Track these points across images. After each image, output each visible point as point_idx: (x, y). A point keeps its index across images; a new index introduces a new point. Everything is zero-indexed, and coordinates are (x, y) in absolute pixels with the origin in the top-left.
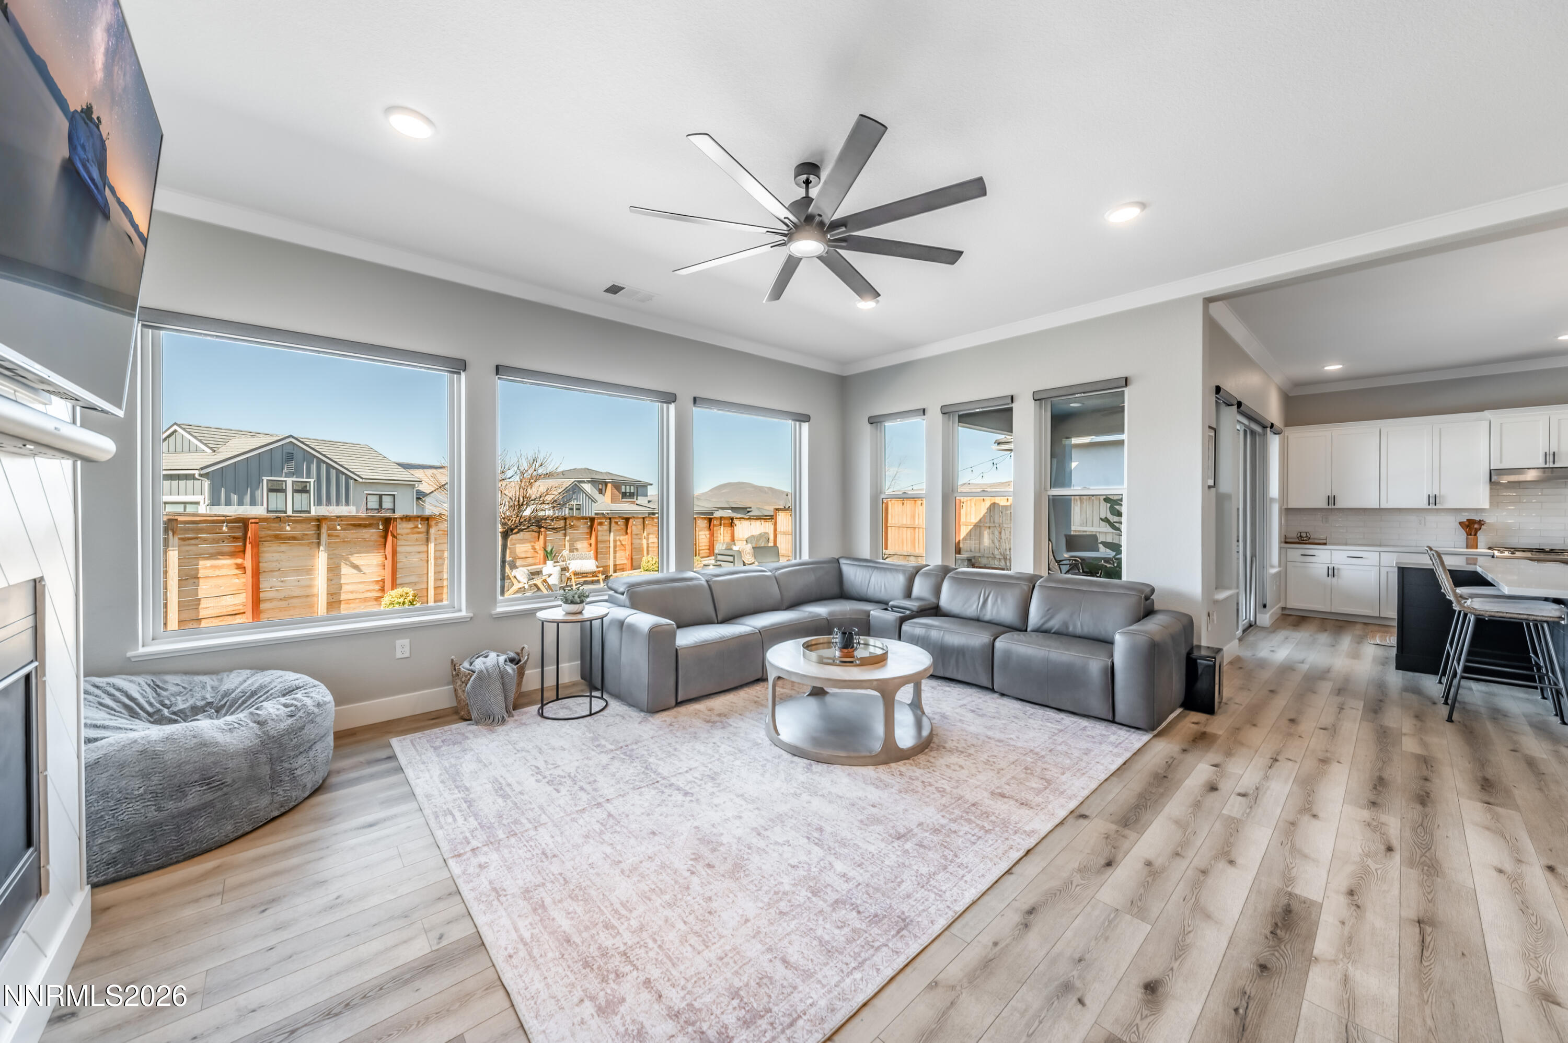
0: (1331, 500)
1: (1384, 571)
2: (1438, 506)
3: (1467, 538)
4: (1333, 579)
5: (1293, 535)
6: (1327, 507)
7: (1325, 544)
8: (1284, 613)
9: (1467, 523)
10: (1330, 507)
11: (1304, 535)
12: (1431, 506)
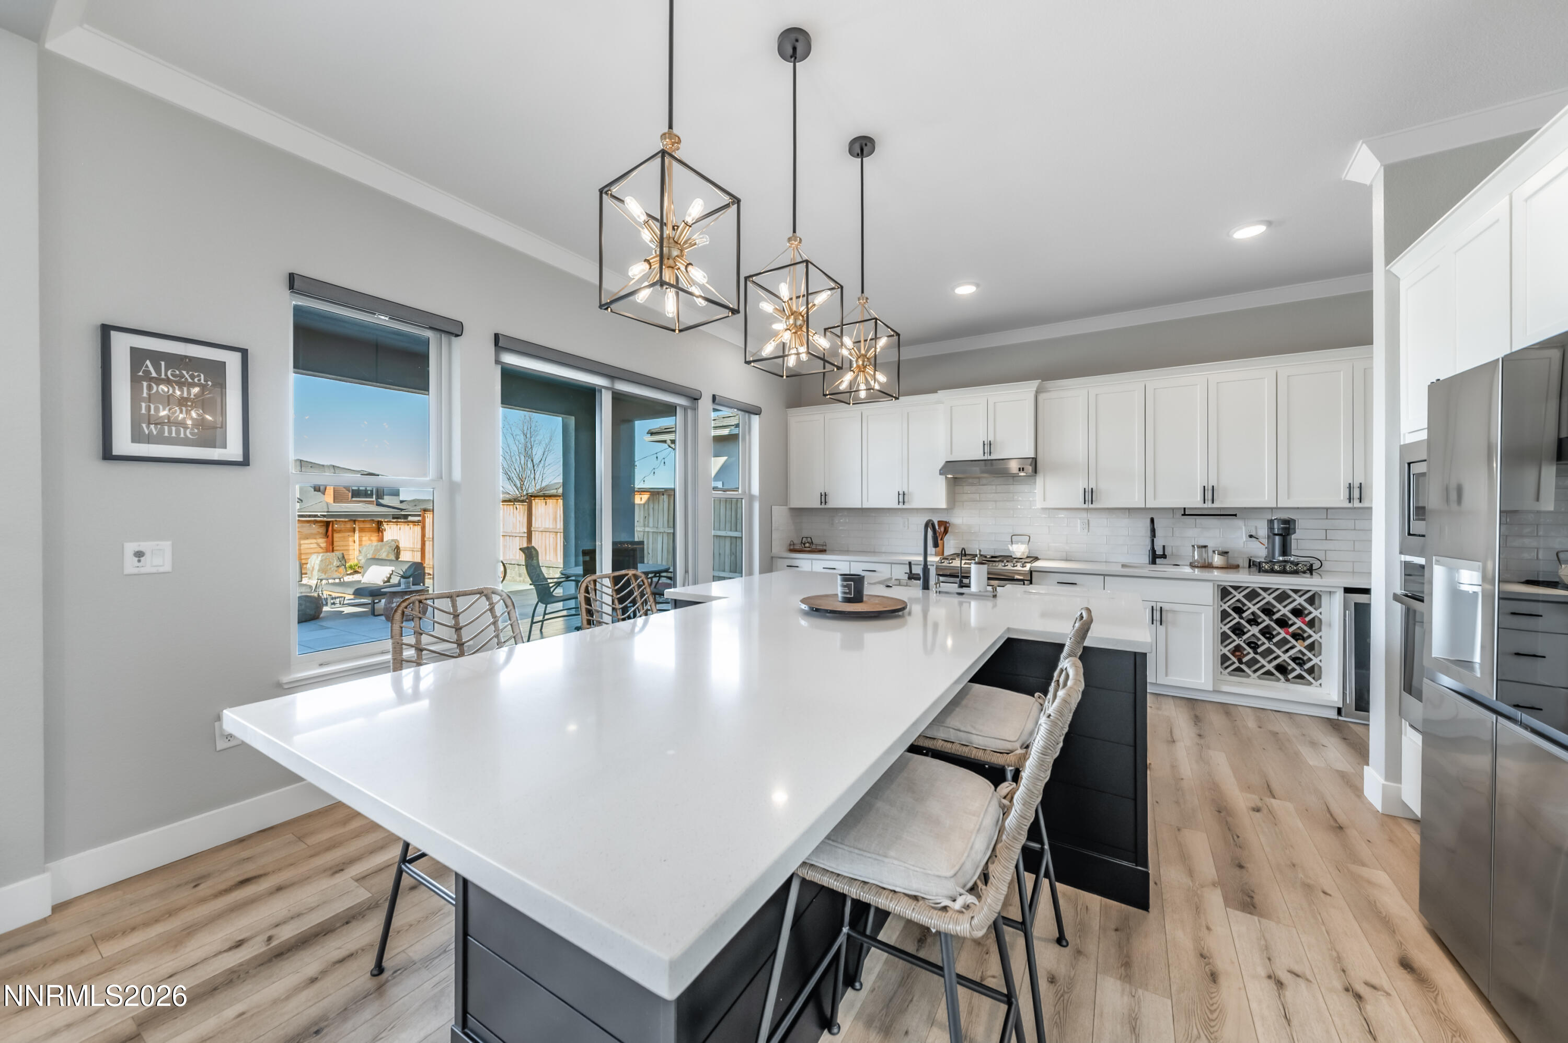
0: (824, 497)
2: (906, 506)
5: (798, 540)
6: (821, 506)
7: (824, 551)
10: (824, 507)
11: (806, 540)
12: (901, 506)
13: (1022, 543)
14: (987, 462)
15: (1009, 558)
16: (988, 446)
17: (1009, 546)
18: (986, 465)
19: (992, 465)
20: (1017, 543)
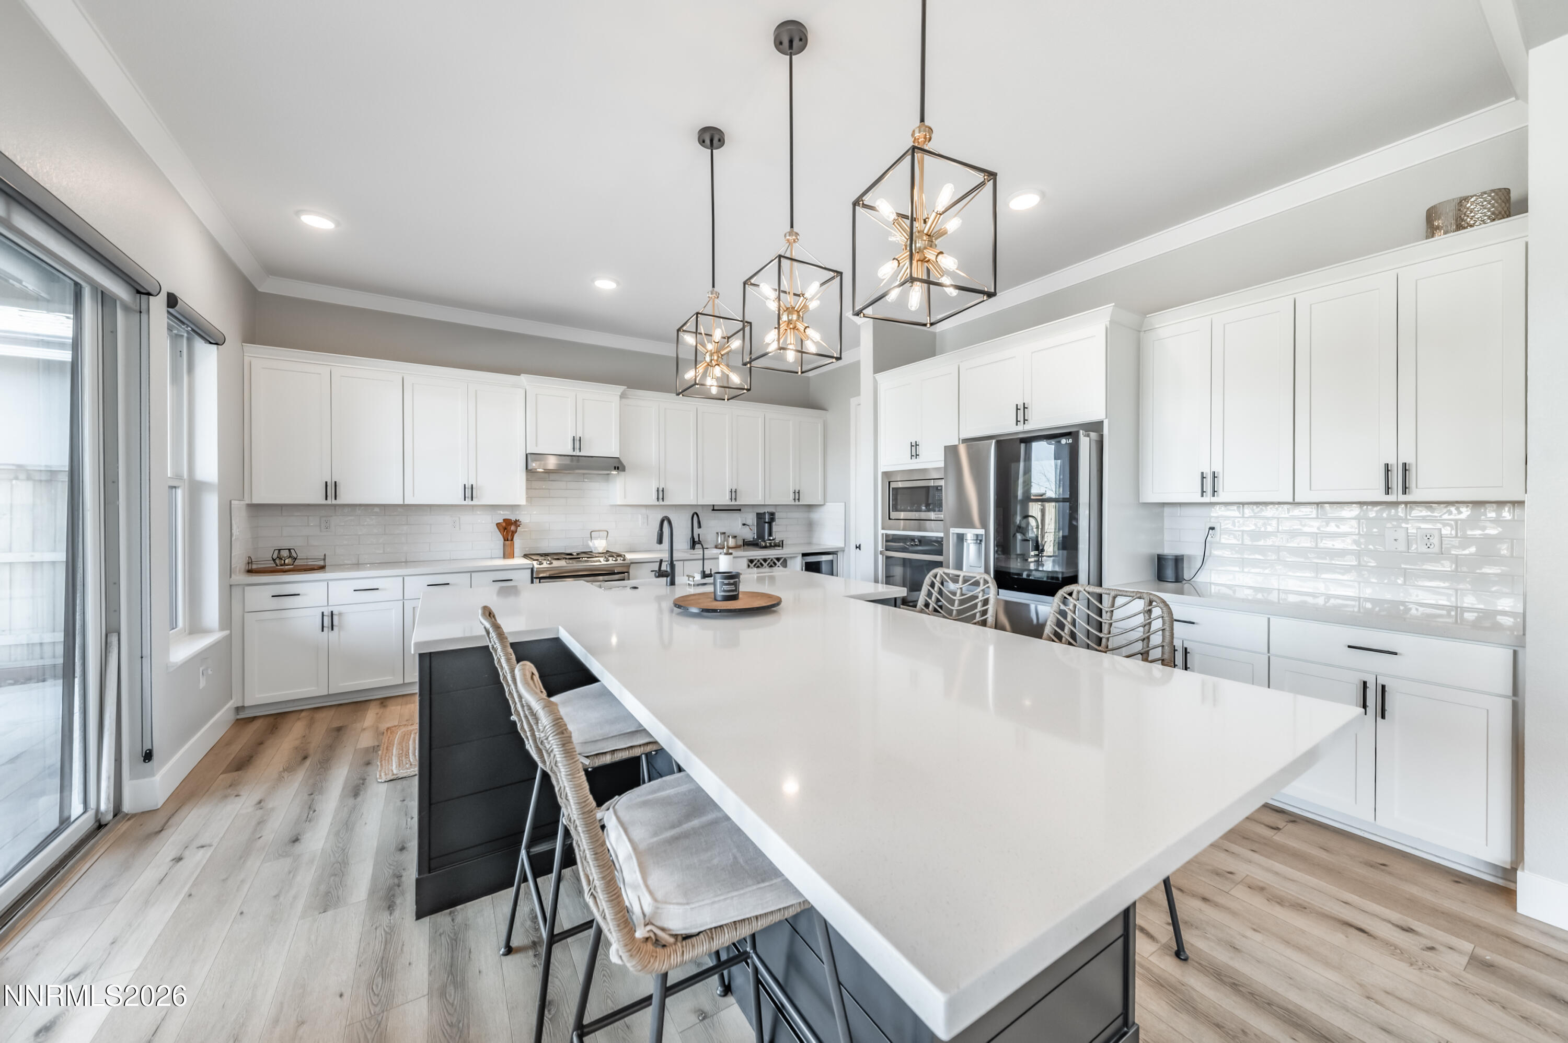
0: (331, 489)
1: (409, 606)
2: (475, 502)
3: (504, 545)
4: (331, 633)
5: (265, 557)
6: (324, 502)
7: (322, 568)
8: (242, 716)
9: (504, 524)
10: (329, 502)
11: (285, 553)
12: (469, 502)
13: (601, 538)
14: (574, 458)
15: (589, 554)
16: (577, 442)
17: (589, 542)
18: (572, 461)
19: (578, 461)
20: (596, 538)
